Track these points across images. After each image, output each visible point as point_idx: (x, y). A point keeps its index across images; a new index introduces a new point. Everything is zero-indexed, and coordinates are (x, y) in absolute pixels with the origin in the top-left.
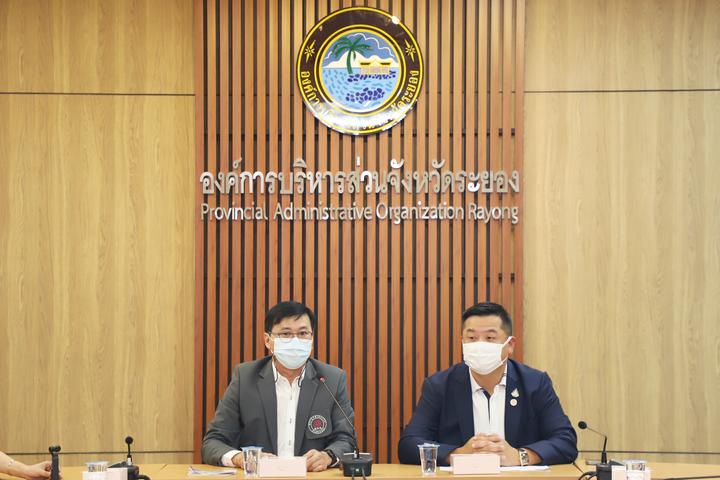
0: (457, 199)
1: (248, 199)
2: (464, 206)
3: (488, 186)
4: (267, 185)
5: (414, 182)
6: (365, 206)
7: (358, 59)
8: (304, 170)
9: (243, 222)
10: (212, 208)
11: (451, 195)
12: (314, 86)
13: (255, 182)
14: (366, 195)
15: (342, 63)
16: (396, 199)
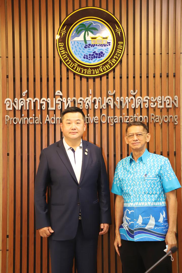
0: (144, 111)
1: (31, 113)
2: (148, 115)
3: (161, 104)
4: (41, 105)
5: (121, 103)
6: (94, 116)
8: (61, 97)
9: (28, 125)
10: (10, 117)
11: (141, 109)
13: (35, 103)
14: (95, 110)
16: (111, 112)
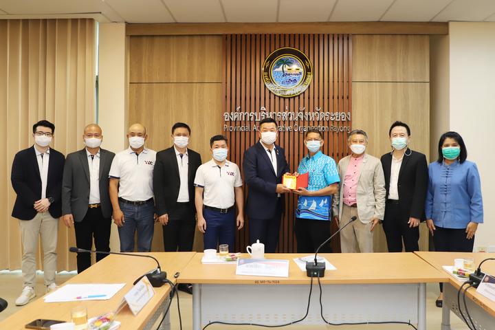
0: (326, 123)
1: (243, 123)
2: (328, 126)
3: (338, 118)
4: (250, 117)
5: (309, 116)
6: (289, 125)
7: (286, 68)
8: (265, 111)
9: (241, 132)
10: (227, 126)
11: (323, 121)
12: (269, 77)
13: (245, 116)
14: (289, 121)
15: (280, 69)
16: (302, 123)
